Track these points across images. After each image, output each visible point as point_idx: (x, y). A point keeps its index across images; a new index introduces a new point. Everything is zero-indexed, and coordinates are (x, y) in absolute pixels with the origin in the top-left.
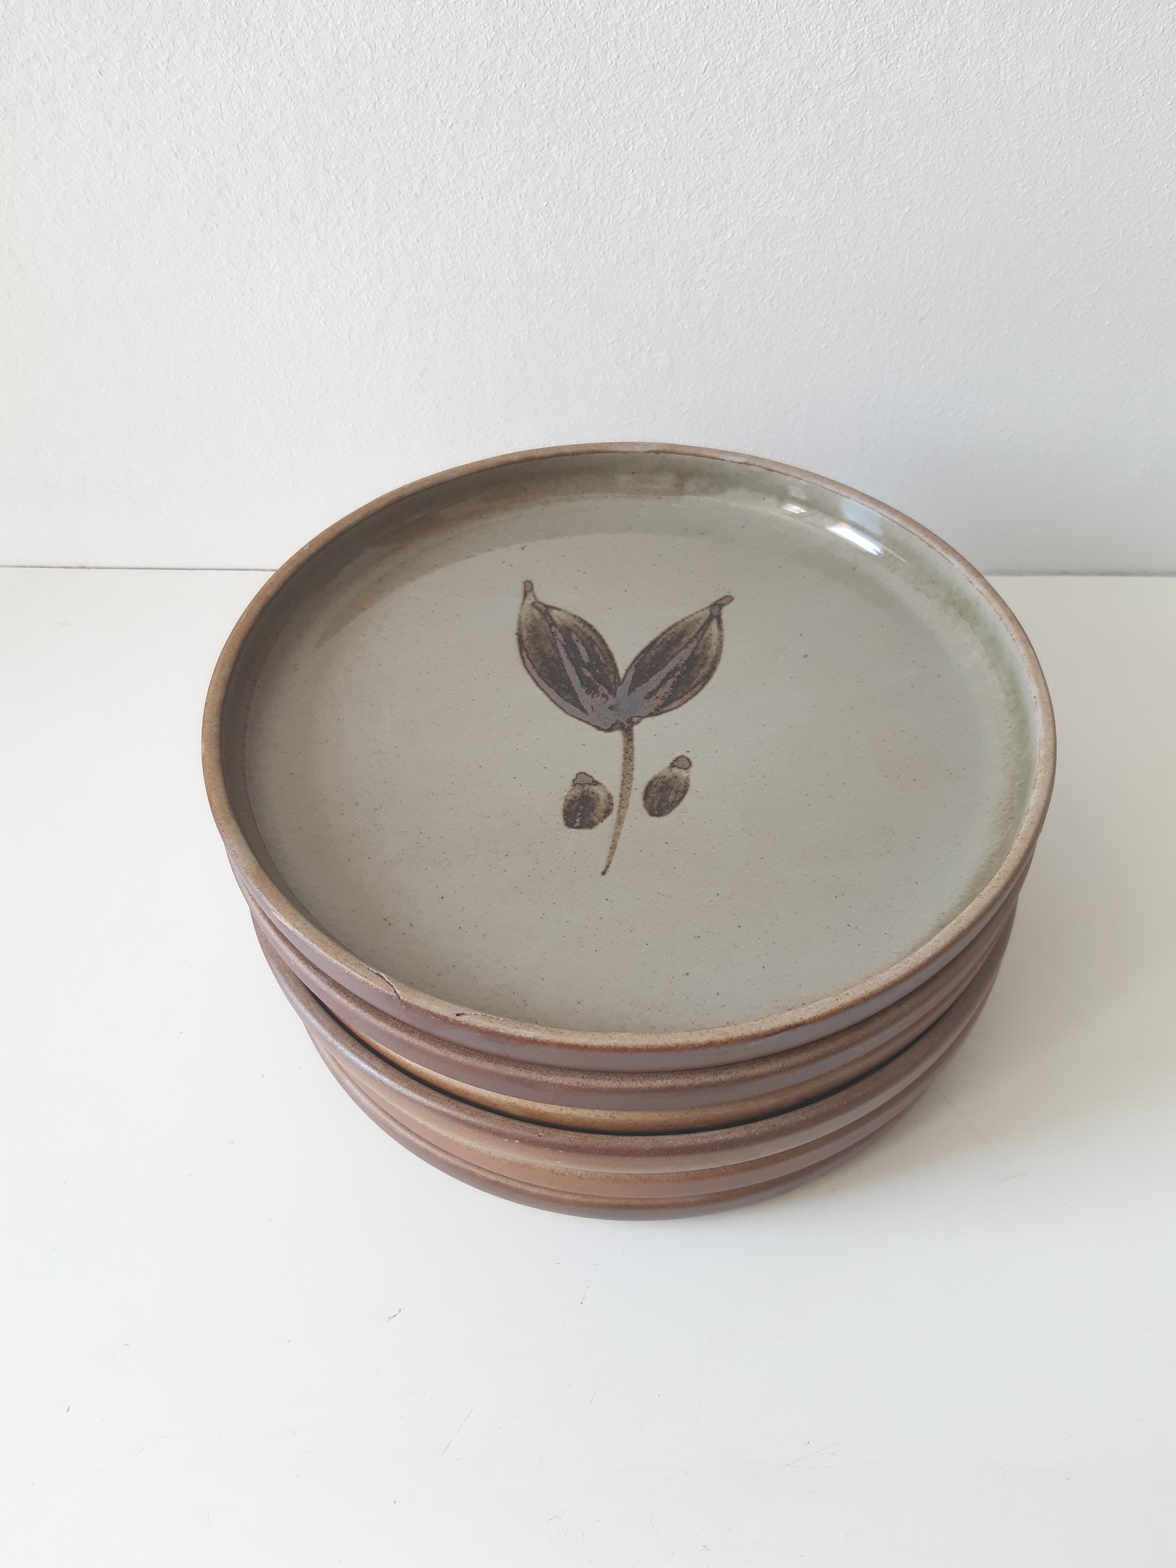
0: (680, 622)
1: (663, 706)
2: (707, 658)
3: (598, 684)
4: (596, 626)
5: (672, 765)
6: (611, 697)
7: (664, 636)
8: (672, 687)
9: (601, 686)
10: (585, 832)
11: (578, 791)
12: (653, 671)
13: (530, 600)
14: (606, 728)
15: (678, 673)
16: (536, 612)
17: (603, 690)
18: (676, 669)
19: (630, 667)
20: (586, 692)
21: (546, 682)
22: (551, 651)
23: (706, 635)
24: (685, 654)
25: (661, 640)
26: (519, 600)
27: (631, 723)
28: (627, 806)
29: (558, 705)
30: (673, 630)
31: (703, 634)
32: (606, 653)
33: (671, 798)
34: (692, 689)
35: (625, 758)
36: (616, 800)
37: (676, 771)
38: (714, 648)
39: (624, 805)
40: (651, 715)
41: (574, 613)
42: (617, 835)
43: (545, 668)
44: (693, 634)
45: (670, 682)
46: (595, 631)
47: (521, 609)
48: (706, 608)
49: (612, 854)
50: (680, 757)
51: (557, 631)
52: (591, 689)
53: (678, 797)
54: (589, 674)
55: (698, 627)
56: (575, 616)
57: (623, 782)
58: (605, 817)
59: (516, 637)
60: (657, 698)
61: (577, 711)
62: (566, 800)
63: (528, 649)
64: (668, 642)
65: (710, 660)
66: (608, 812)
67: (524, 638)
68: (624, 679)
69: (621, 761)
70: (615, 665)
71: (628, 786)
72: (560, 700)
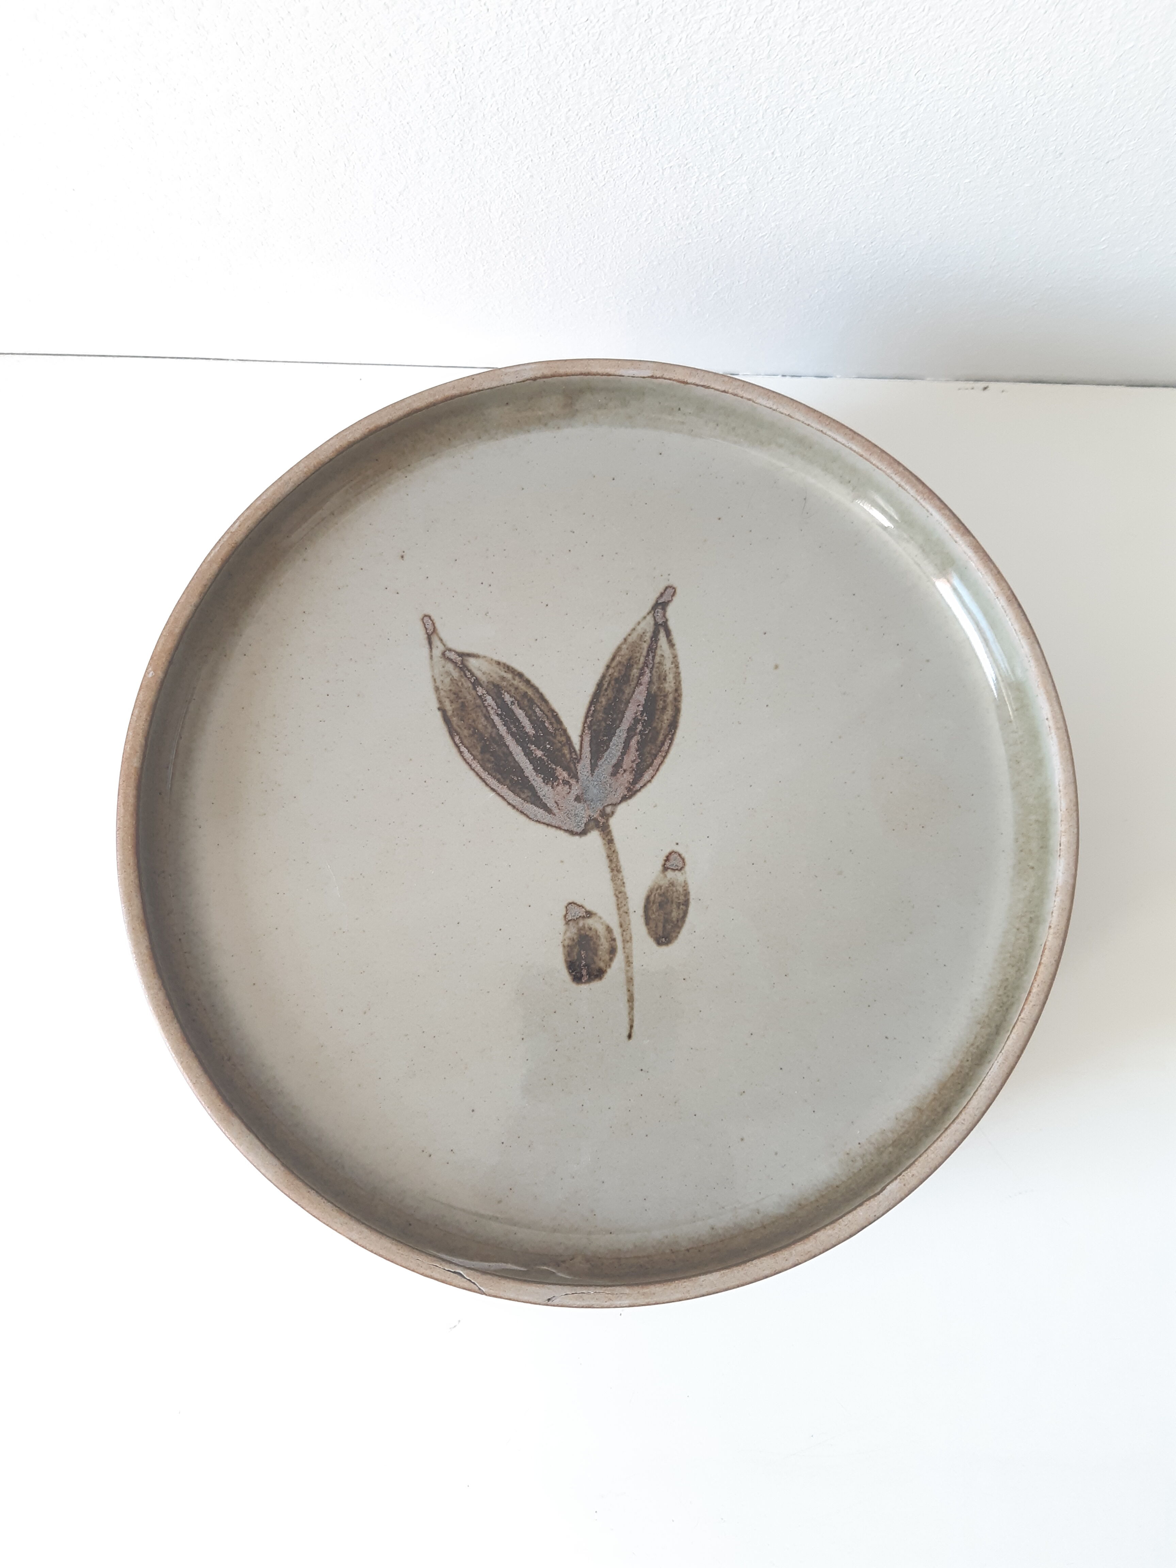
0: (622, 644)
1: (635, 781)
2: (666, 696)
3: (554, 766)
4: (528, 674)
5: (665, 868)
6: (573, 782)
7: (611, 671)
8: (637, 751)
9: (558, 768)
10: (596, 985)
11: (573, 930)
12: (610, 732)
13: (437, 652)
14: (579, 830)
15: (640, 727)
16: (450, 667)
17: (563, 774)
18: (636, 721)
19: (583, 731)
20: (544, 782)
21: (494, 777)
22: (485, 726)
23: (657, 659)
24: (640, 695)
25: (607, 679)
26: (426, 650)
27: (606, 816)
28: (631, 938)
29: (518, 810)
30: (618, 659)
31: (654, 657)
32: (550, 714)
33: (674, 914)
34: (661, 747)
35: (612, 870)
36: (617, 933)
37: (670, 874)
38: (670, 677)
39: (628, 939)
40: (624, 799)
41: (497, 658)
42: (630, 981)
43: (487, 756)
44: (642, 659)
45: (633, 743)
46: (528, 682)
47: (432, 667)
48: (648, 614)
49: (631, 1008)
50: (670, 854)
51: (484, 692)
52: (550, 777)
53: (681, 912)
54: (539, 753)
55: (645, 646)
56: (499, 663)
57: (618, 905)
58: (611, 960)
59: (439, 714)
60: (625, 771)
61: (540, 813)
62: (564, 946)
63: (459, 730)
64: (617, 680)
65: (671, 697)
66: (613, 951)
67: (450, 713)
68: (581, 750)
69: (608, 875)
70: (565, 731)
71: (625, 909)
72: (517, 800)
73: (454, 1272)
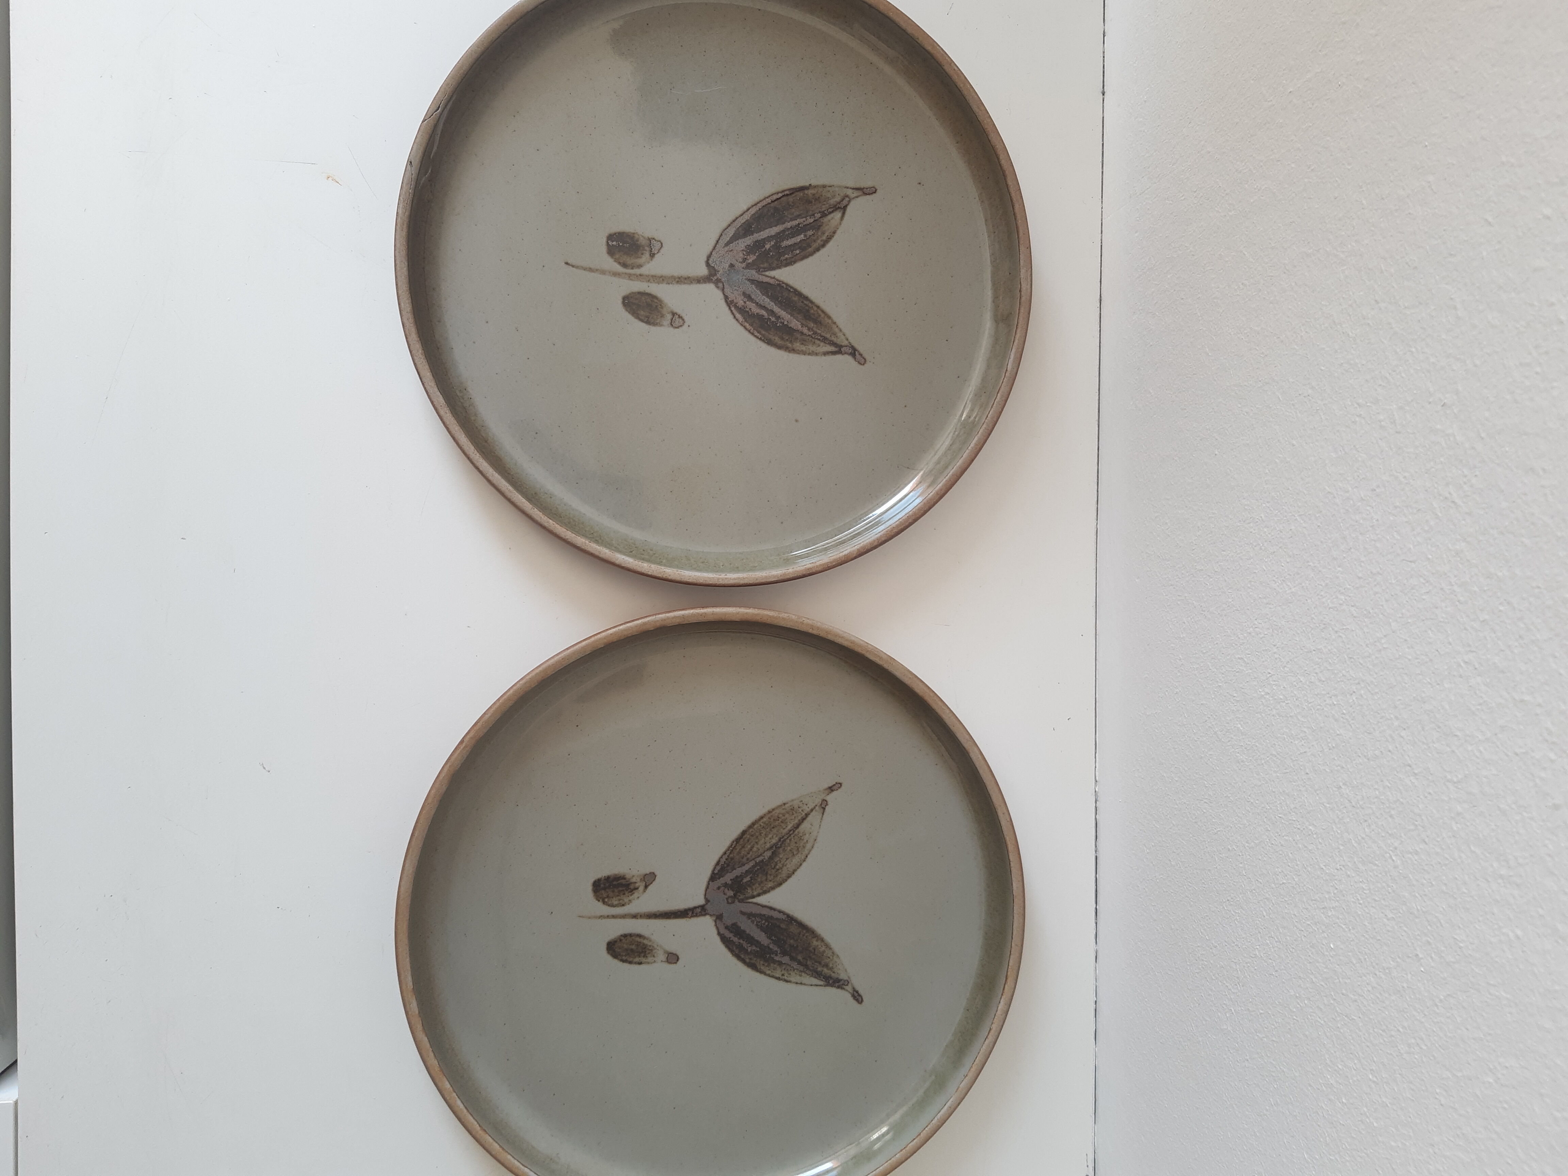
0: (832, 320)
1: (736, 307)
2: (791, 342)
3: (757, 254)
4: (823, 251)
5: (674, 314)
6: (744, 265)
7: (815, 308)
8: (757, 314)
9: (755, 257)
10: (604, 249)
11: (643, 242)
12: (774, 298)
13: (849, 192)
14: (710, 262)
15: (773, 319)
16: (838, 199)
17: (751, 259)
18: (778, 318)
19: (777, 280)
20: (747, 245)
21: (756, 212)
22: (793, 214)
23: (817, 342)
24: (795, 324)
25: (810, 304)
26: (851, 184)
27: (717, 282)
28: (632, 280)
29: (732, 223)
30: (823, 315)
31: (819, 340)
32: (793, 260)
33: (642, 313)
34: (757, 330)
35: (679, 278)
36: (636, 271)
37: (669, 317)
38: (803, 348)
39: (631, 278)
40: (726, 298)
41: (838, 232)
42: (603, 272)
43: (772, 211)
44: (819, 332)
45: (764, 313)
46: (818, 250)
47: (840, 187)
48: (849, 343)
49: (585, 269)
50: (683, 320)
51: (816, 218)
52: (750, 250)
53: (643, 318)
54: (768, 246)
55: (828, 336)
56: (834, 233)
57: (655, 277)
58: (619, 263)
59: (807, 184)
60: (745, 302)
61: (726, 238)
62: (634, 234)
63: (793, 195)
64: (808, 311)
65: (790, 345)
66: (625, 265)
67: (806, 192)
68: (764, 275)
69: (676, 274)
70: (779, 268)
71: (652, 280)
72: (738, 223)
73: (439, 107)
